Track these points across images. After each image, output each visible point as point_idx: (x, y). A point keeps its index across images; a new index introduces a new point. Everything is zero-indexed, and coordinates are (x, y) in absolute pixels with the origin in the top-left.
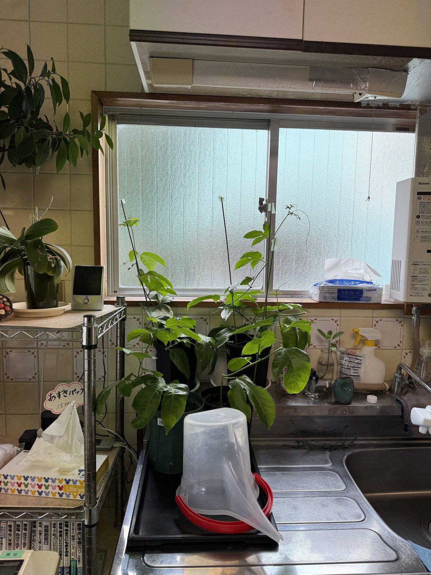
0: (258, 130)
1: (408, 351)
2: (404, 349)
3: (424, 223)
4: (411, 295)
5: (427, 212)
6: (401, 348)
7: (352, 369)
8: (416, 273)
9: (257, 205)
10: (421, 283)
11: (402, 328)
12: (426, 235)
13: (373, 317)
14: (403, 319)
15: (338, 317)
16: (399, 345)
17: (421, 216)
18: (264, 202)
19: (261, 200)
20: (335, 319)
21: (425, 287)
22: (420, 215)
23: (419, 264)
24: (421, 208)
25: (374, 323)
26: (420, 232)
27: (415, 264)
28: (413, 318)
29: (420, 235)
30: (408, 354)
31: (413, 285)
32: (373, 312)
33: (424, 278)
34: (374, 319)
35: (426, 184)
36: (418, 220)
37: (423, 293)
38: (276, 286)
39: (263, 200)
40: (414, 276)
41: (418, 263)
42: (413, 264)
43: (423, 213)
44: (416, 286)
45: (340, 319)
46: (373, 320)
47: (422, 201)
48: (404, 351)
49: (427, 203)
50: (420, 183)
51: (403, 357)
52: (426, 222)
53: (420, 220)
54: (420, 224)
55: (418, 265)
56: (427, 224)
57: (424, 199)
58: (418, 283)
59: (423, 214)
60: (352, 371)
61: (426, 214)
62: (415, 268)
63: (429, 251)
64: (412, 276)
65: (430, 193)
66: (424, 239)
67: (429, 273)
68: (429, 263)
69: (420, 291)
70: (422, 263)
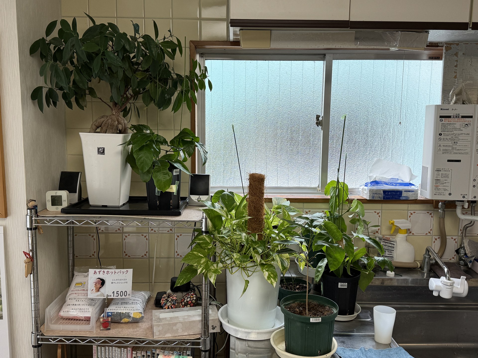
0: (315, 61)
1: (437, 237)
2: (434, 236)
3: (445, 139)
4: (435, 194)
5: (447, 131)
6: (431, 235)
7: (387, 251)
8: (439, 177)
11: (432, 219)
12: (447, 148)
14: (433, 212)
15: (380, 210)
16: (429, 232)
17: (442, 134)
20: (378, 211)
21: (446, 188)
24: (442, 128)
26: (442, 146)
27: (438, 171)
28: (440, 211)
29: (442, 148)
30: (438, 239)
31: (437, 186)
32: (408, 206)
33: (445, 181)
34: (409, 211)
35: (446, 109)
36: (440, 137)
37: (445, 193)
39: (319, 116)
42: (436, 171)
43: (444, 131)
44: (439, 187)
45: (382, 211)
46: (408, 213)
47: (443, 122)
49: (448, 124)
50: (441, 109)
51: (433, 242)
52: (447, 139)
53: (442, 137)
54: (442, 140)
55: (441, 171)
57: (445, 121)
58: (441, 185)
59: (444, 133)
60: (387, 253)
61: (446, 133)
62: (438, 173)
63: (449, 161)
64: (436, 180)
65: (450, 117)
66: (445, 152)
67: (450, 177)
68: (449, 170)
69: (442, 191)
70: (444, 170)
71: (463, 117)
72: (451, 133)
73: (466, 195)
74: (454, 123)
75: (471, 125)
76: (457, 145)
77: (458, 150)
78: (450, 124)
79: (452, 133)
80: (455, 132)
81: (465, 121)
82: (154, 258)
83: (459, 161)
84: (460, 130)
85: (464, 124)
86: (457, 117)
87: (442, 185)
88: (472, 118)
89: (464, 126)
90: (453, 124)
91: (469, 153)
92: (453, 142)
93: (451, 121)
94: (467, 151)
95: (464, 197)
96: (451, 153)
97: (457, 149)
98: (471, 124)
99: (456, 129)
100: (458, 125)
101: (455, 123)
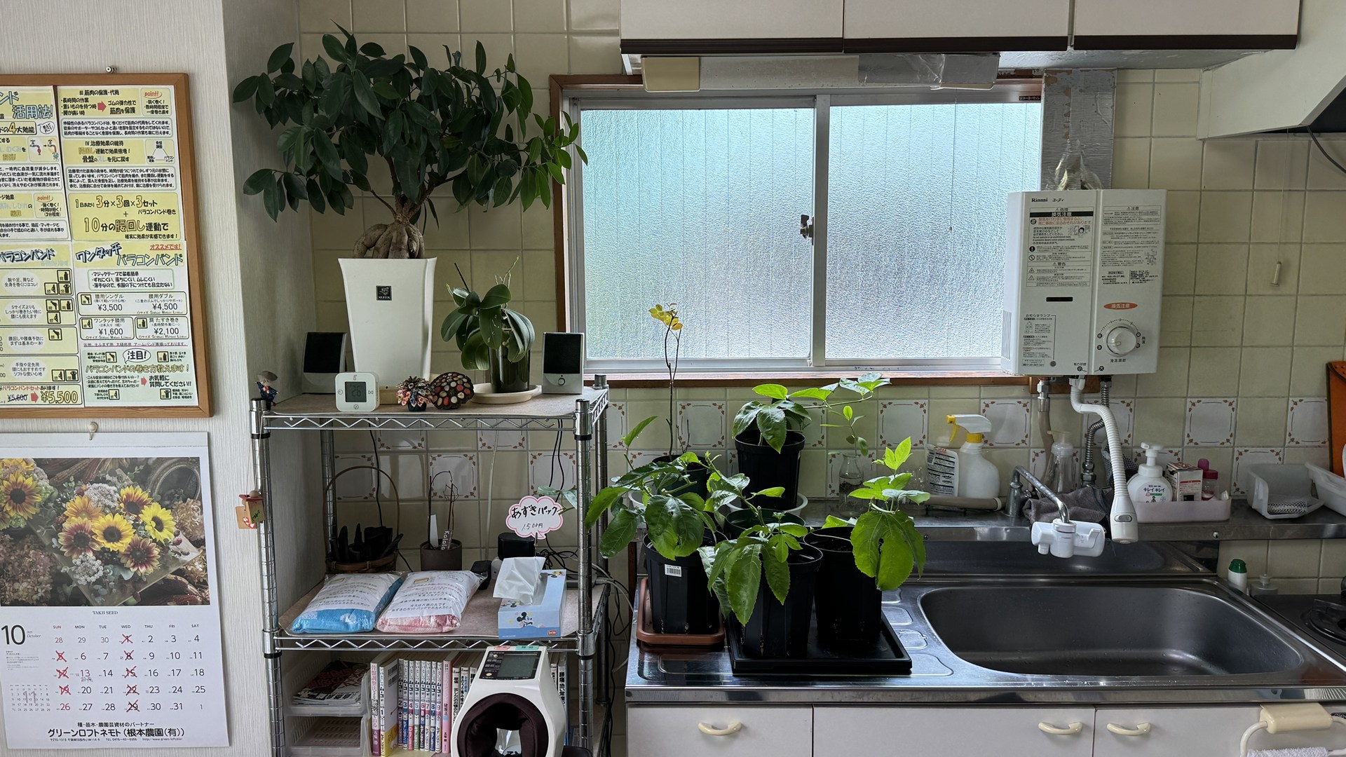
0: (797, 109)
1: (1038, 451)
2: (1032, 448)
3: (1041, 258)
4: (1024, 365)
5: (1044, 242)
6: (1028, 445)
7: (941, 475)
8: (1030, 331)
9: (800, 227)
10: (1039, 347)
11: (1028, 415)
12: (1045, 275)
13: (980, 398)
14: (1029, 401)
15: (926, 399)
16: (1023, 441)
17: (1036, 248)
18: (809, 223)
19: (804, 219)
20: (921, 402)
21: (1046, 352)
22: (1035, 246)
23: (1036, 318)
24: (1036, 236)
25: (983, 406)
26: (1036, 272)
27: (1029, 319)
28: (1040, 398)
29: (1035, 275)
30: (1040, 454)
31: (1027, 349)
32: (980, 391)
33: (1044, 339)
34: (982, 401)
35: (1042, 200)
36: (1031, 253)
37: (1043, 361)
38: (830, 354)
39: (807, 218)
40: (1028, 337)
41: (1033, 317)
42: (1026, 319)
43: (1040, 243)
44: (1032, 351)
45: (929, 401)
46: (980, 403)
47: (1037, 225)
48: (1032, 450)
49: (1045, 228)
50: (1033, 200)
51: (1031, 460)
52: (1044, 257)
53: (1035, 253)
54: (1035, 260)
55: (1034, 319)
56: (1045, 260)
57: (1040, 223)
59: (1039, 245)
60: (942, 479)
61: (1043, 245)
62: (1030, 324)
63: (1049, 299)
64: (1025, 337)
65: (1049, 215)
66: (1042, 282)
67: (1052, 332)
68: (1050, 317)
69: (1038, 358)
70: (1040, 317)
71: (1075, 214)
72: (1052, 245)
73: (1085, 364)
74: (1057, 226)
75: (1091, 229)
76: (1065, 268)
77: (1067, 278)
78: (1050, 228)
79: (1055, 245)
80: (1060, 244)
81: (1079, 223)
82: (488, 500)
83: (1070, 299)
84: (1069, 238)
85: (1077, 228)
86: (1063, 213)
87: (1036, 346)
88: (1092, 215)
89: (1077, 232)
90: (1056, 228)
91: (1088, 284)
92: (1057, 263)
93: (1051, 223)
94: (1084, 280)
95: (1080, 369)
96: (1052, 285)
97: (1065, 275)
98: (1091, 227)
99: (1062, 238)
100: (1065, 230)
101: (1059, 226)
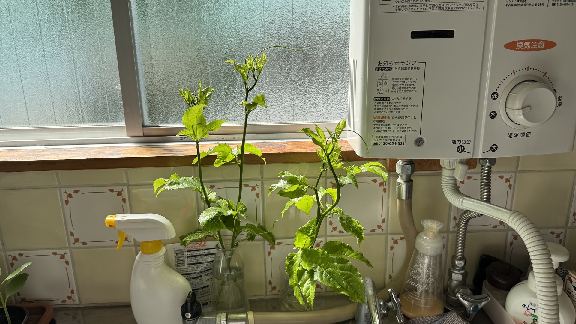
1: (397, 238)
2: (390, 234)
4: (375, 143)
8: (385, 89)
10: (398, 115)
16: (380, 227)
21: (408, 123)
23: (394, 67)
27: (382, 69)
28: (398, 181)
30: (399, 241)
31: (380, 119)
33: (405, 102)
37: (403, 137)
40: (381, 99)
41: (389, 66)
42: (377, 70)
44: (387, 122)
48: (390, 237)
51: (389, 248)
55: (391, 69)
58: (391, 115)
62: (383, 78)
63: (416, 35)
64: (376, 99)
66: (404, 4)
67: (419, 89)
68: (417, 65)
69: (395, 133)
70: (400, 66)
73: (469, 142)
83: (449, 34)
87: (395, 115)
91: (481, 6)
95: (460, 149)
96: (421, 9)
